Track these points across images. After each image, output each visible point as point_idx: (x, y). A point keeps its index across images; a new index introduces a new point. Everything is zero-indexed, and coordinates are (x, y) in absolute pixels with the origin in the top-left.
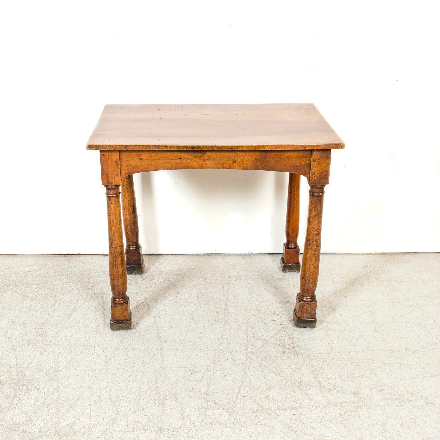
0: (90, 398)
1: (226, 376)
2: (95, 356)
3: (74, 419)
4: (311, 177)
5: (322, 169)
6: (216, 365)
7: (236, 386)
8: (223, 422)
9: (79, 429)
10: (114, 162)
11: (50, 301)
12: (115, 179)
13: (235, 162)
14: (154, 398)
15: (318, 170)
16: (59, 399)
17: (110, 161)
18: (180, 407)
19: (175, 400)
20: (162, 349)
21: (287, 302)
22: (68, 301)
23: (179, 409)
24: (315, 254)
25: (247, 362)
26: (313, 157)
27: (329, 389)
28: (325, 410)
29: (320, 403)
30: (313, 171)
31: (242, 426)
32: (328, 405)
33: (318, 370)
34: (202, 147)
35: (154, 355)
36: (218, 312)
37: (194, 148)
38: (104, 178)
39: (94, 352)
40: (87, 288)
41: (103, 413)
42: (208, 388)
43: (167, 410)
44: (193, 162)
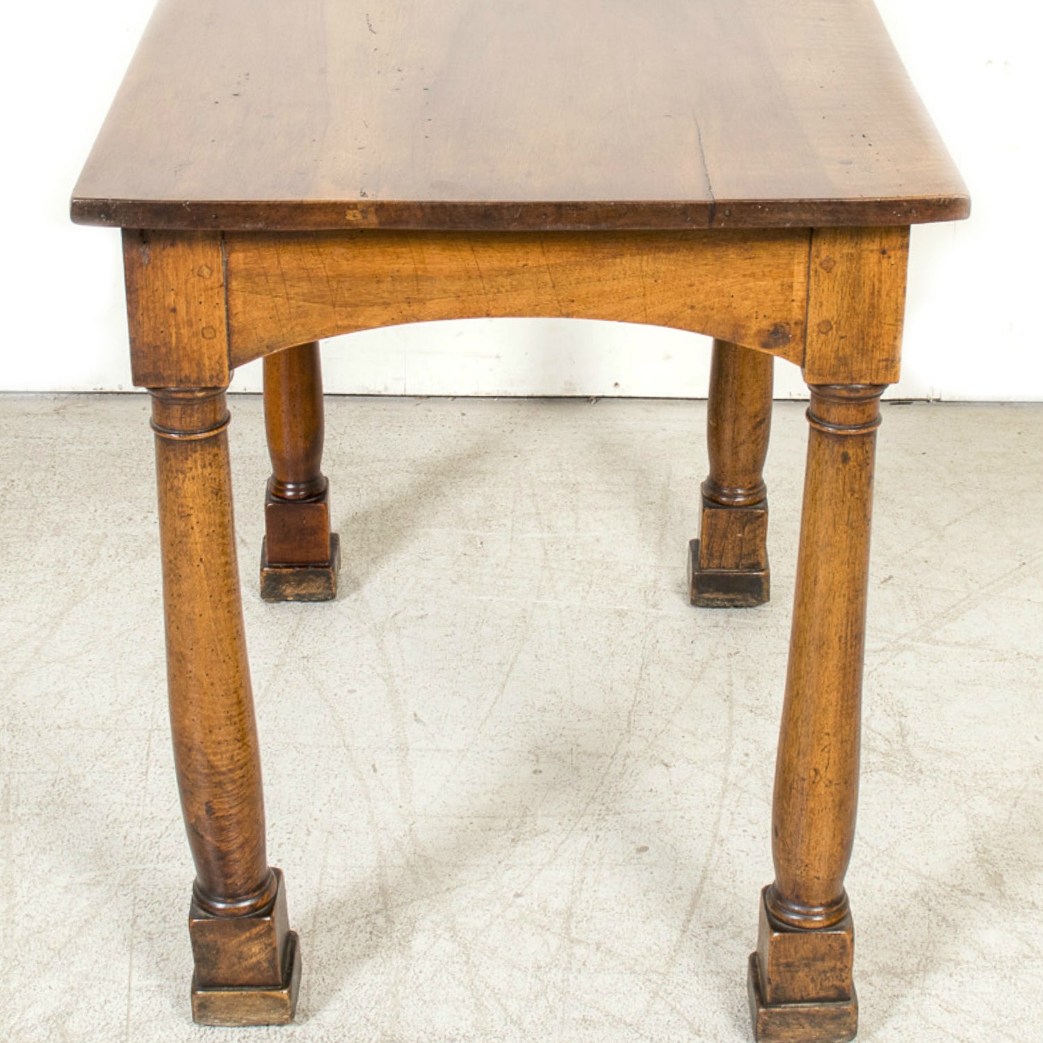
0: (128, 921)
1: (645, 849)
2: (152, 769)
3: (68, 998)
6: (608, 809)
7: (680, 888)
8: (628, 1020)
9: (87, 1033)
14: (369, 929)
16: (13, 922)
18: (467, 963)
19: (447, 935)
20: (403, 748)
21: (886, 580)
22: (51, 565)
23: (465, 969)
25: (727, 801)
27: (1033, 904)
28: (1013, 981)
29: (997, 957)
31: (698, 1033)
32: (1027, 963)
33: (993, 833)
35: (375, 771)
36: (621, 614)
39: (148, 754)
40: (125, 518)
41: (176, 979)
42: (573, 892)
43: (417, 970)
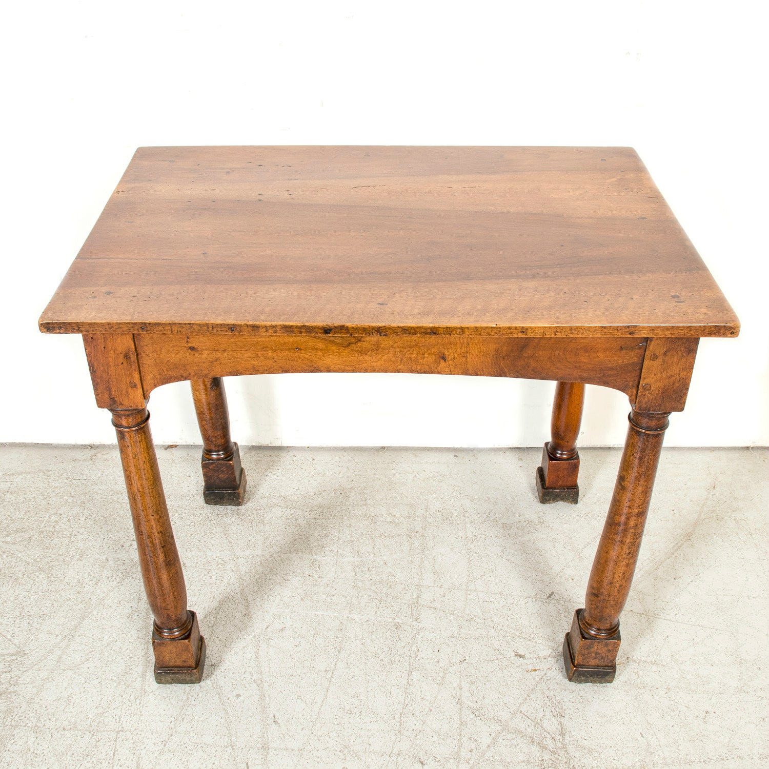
4: (639, 394)
5: (670, 377)
10: (122, 356)
11: (37, 586)
12: (127, 394)
13: (444, 358)
15: (660, 380)
17: (112, 354)
21: (550, 596)
24: (629, 553)
26: (651, 348)
30: (646, 381)
34: (353, 328)
37: (331, 330)
38: (100, 391)
44: (330, 356)
